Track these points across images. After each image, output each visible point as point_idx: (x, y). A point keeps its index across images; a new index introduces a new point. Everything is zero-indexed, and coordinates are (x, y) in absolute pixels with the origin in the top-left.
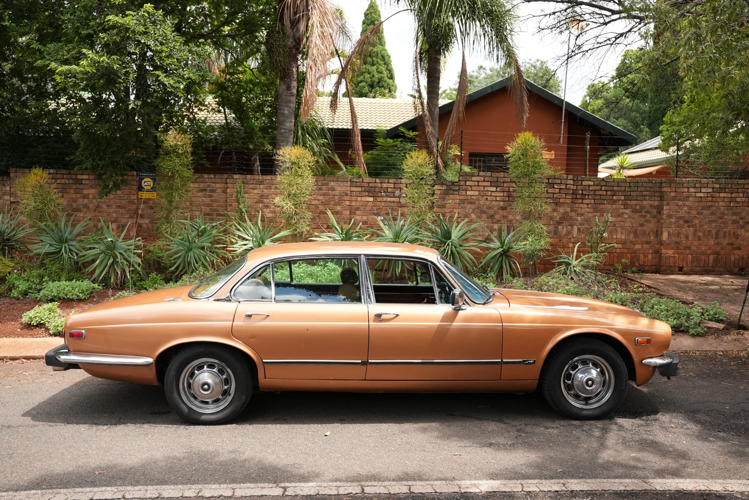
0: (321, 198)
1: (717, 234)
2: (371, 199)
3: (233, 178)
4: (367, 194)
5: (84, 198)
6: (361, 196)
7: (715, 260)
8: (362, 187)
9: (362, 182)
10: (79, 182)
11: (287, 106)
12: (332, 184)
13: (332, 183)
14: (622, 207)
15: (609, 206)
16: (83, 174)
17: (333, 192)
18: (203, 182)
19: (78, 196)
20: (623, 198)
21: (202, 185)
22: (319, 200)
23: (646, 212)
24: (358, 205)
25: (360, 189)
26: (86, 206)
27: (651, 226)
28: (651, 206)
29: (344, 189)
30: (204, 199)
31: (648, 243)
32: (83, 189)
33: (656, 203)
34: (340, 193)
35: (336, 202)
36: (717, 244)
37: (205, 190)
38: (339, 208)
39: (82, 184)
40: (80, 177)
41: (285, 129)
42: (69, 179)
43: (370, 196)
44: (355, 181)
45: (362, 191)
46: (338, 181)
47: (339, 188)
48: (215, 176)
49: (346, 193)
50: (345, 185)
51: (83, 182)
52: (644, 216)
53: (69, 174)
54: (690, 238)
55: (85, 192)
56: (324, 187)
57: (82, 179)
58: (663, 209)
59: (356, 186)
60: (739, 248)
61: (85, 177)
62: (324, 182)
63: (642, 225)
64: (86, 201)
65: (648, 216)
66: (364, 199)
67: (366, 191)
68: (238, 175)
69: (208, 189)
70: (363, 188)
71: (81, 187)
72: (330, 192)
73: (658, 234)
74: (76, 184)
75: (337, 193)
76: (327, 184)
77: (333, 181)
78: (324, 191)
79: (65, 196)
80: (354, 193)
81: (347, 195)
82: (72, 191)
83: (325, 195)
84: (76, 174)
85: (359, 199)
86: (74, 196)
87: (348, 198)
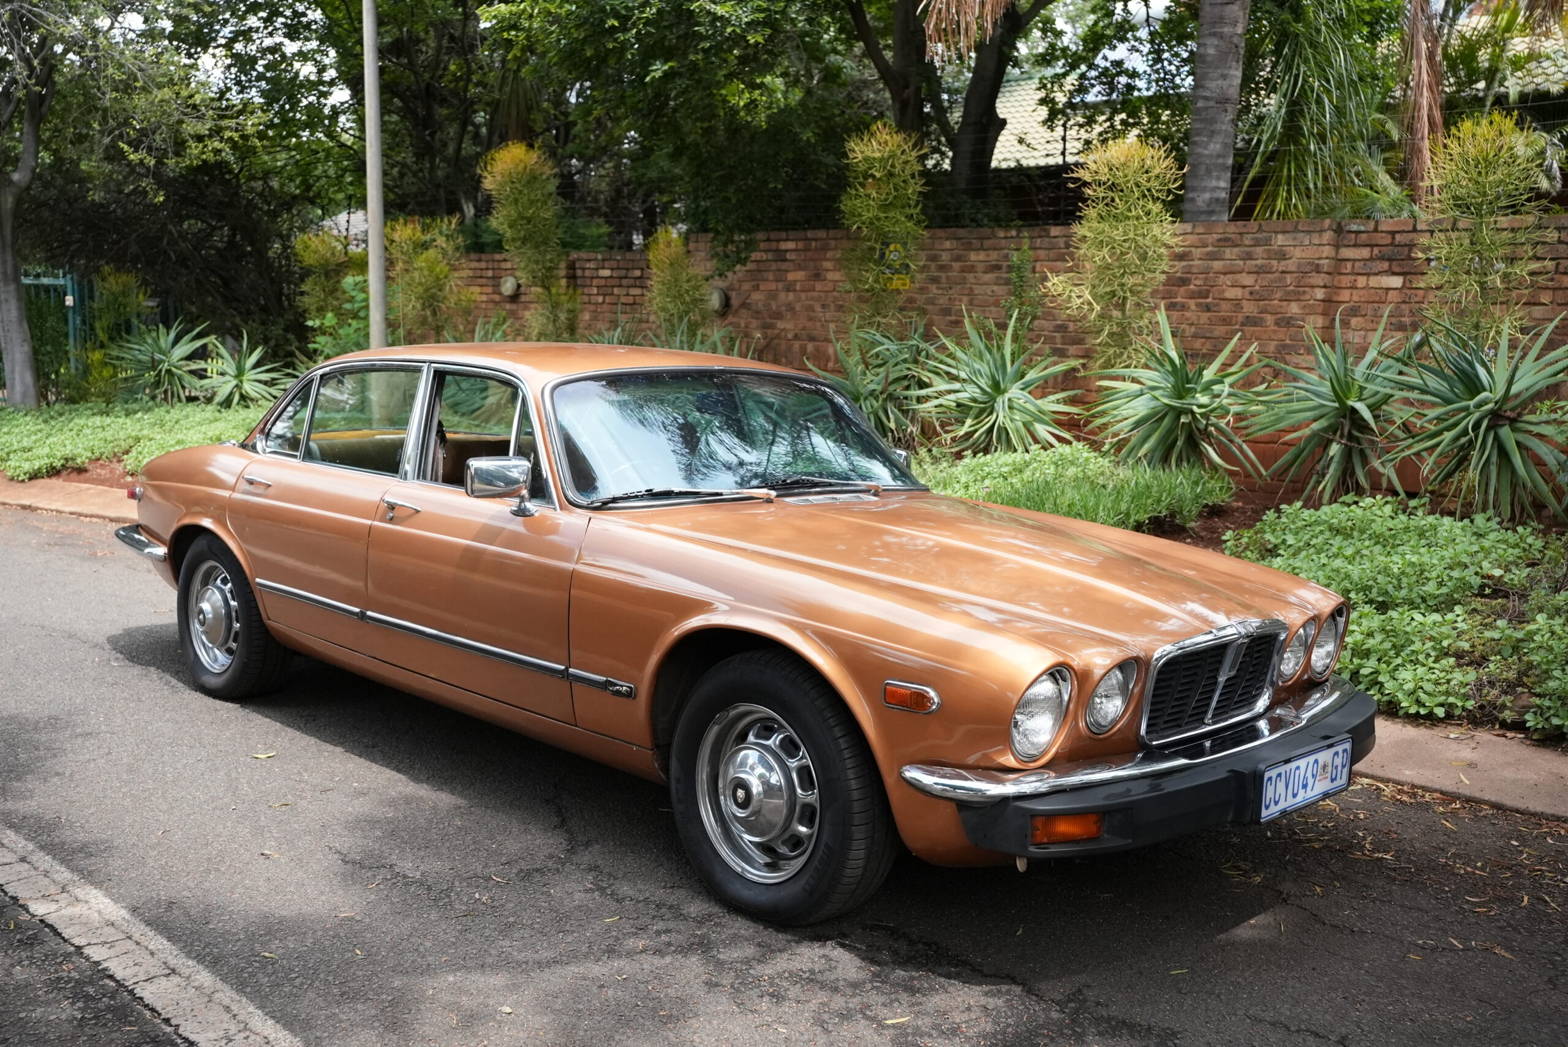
0: (1247, 280)
2: (1397, 282)
3: (1048, 236)
4: (1385, 265)
5: (788, 290)
6: (1368, 275)
8: (1372, 246)
9: (1376, 230)
10: (781, 256)
12: (1280, 240)
13: (1280, 236)
16: (787, 240)
17: (1283, 263)
18: (995, 249)
19: (780, 285)
21: (994, 255)
22: (1244, 287)
24: (1355, 298)
25: (1365, 253)
26: (790, 308)
29: (1310, 253)
30: (995, 288)
32: (787, 271)
34: (1300, 265)
35: (1288, 293)
37: (998, 268)
38: (1294, 308)
39: (785, 260)
40: (784, 246)
42: (766, 251)
43: (1394, 274)
44: (1354, 228)
45: (1371, 259)
46: (1296, 230)
47: (1298, 253)
48: (1019, 232)
49: (1318, 265)
50: (1316, 241)
51: (788, 256)
53: (768, 240)
55: (791, 276)
56: (1259, 250)
57: (786, 251)
59: (1355, 245)
61: (791, 245)
62: (1258, 235)
64: (791, 296)
66: (1374, 281)
67: (1382, 258)
68: (1059, 228)
69: (1005, 264)
70: (1376, 250)
71: (784, 266)
72: (1275, 263)
74: (776, 261)
75: (1291, 265)
76: (1267, 242)
77: (1284, 232)
78: (1259, 262)
79: (762, 288)
80: (1349, 265)
81: (1318, 269)
82: (771, 276)
83: (1259, 271)
84: (778, 241)
85: (1361, 281)
86: (773, 286)
87: (1319, 279)
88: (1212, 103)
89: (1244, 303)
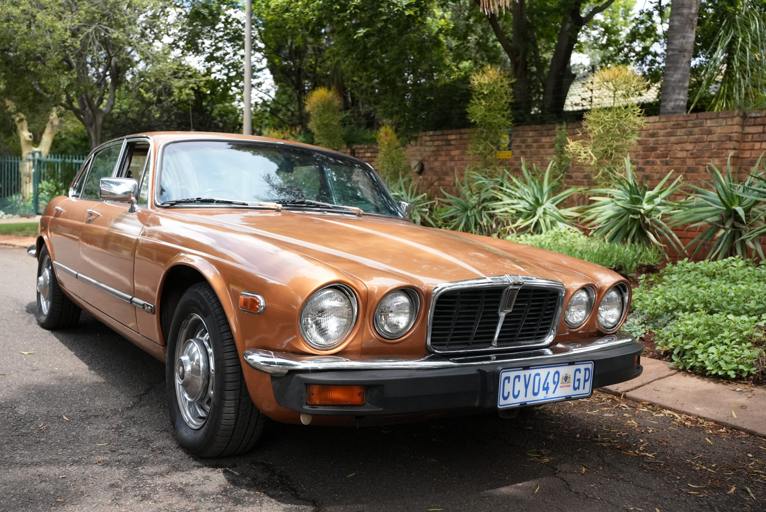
0: (690, 147)
5: (451, 160)
6: (761, 142)
10: (448, 143)
12: (709, 123)
13: (709, 121)
16: (451, 134)
17: (710, 136)
19: (448, 158)
22: (687, 151)
29: (726, 130)
32: (451, 150)
34: (720, 137)
35: (713, 153)
39: (450, 145)
40: (450, 137)
42: (442, 140)
44: (753, 115)
46: (718, 117)
47: (719, 130)
49: (730, 137)
50: (730, 123)
51: (452, 142)
53: (443, 135)
55: (453, 153)
56: (696, 130)
57: (451, 140)
59: (754, 125)
61: (453, 137)
62: (696, 121)
64: (453, 163)
71: (450, 148)
72: (705, 136)
74: (446, 145)
75: (714, 137)
76: (701, 125)
77: (711, 119)
78: (696, 136)
79: (439, 159)
80: (750, 137)
81: (730, 139)
82: (443, 153)
83: (696, 142)
84: (447, 135)
85: (757, 146)
86: (444, 158)
87: (731, 145)
88: (676, 52)
89: (688, 160)
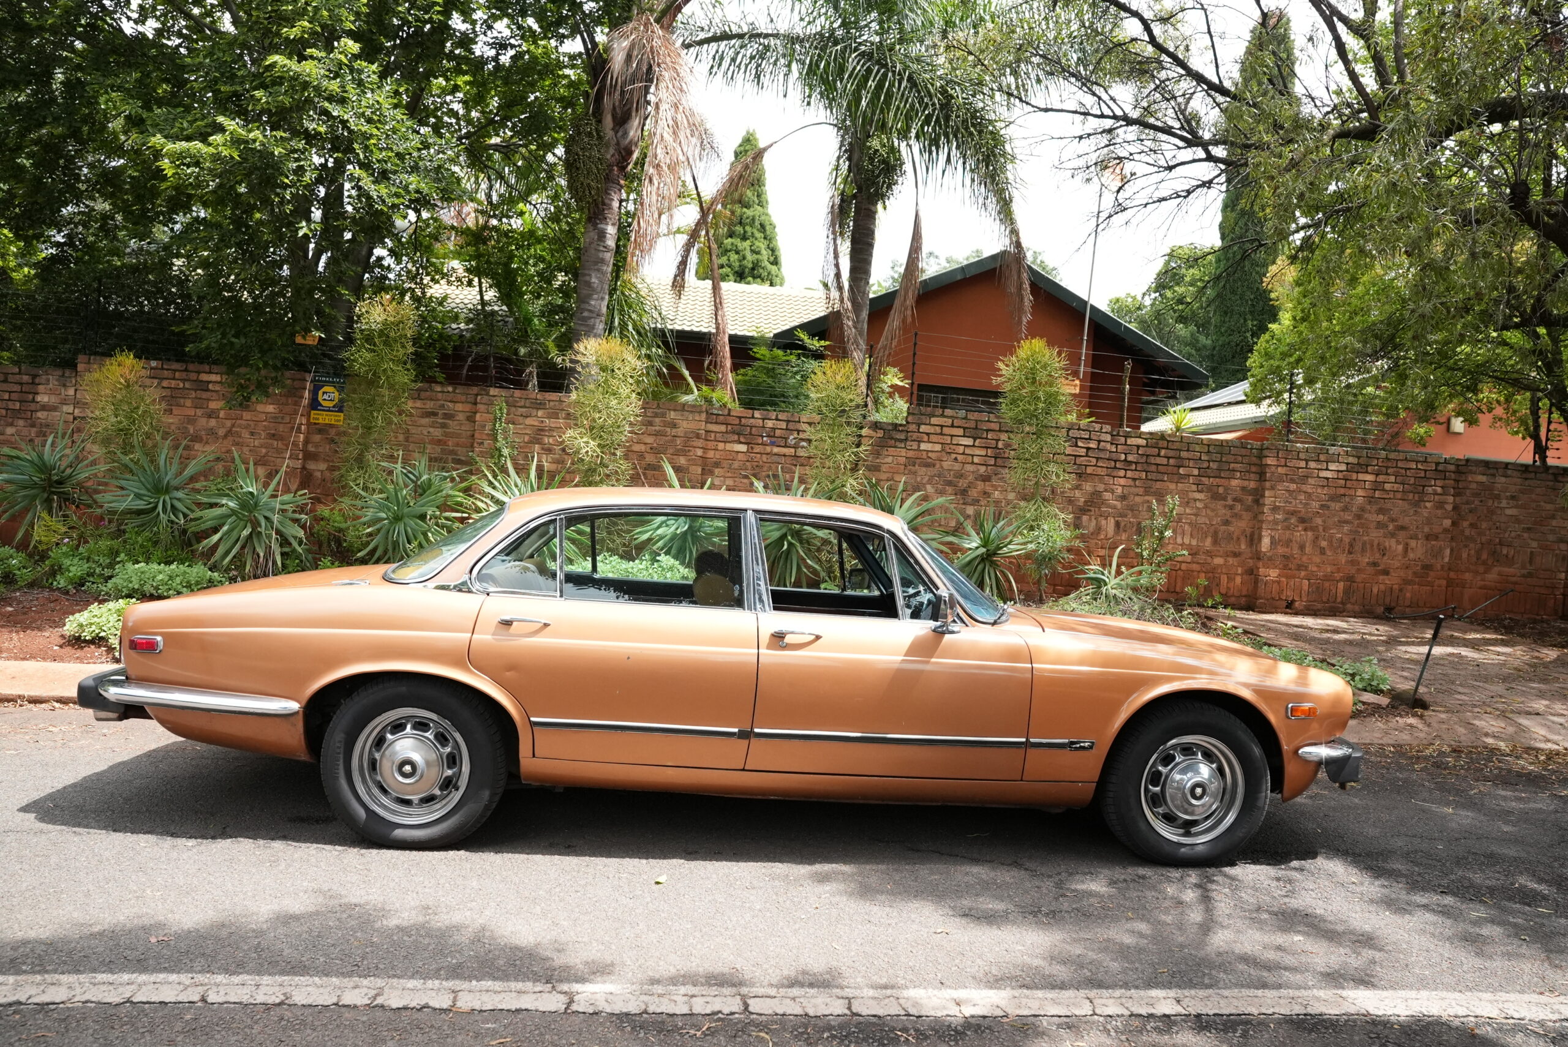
0: (649, 440)
1: (1351, 545)
2: (743, 448)
3: (488, 394)
4: (736, 437)
5: (210, 417)
6: (725, 442)
7: (1347, 591)
8: (727, 424)
9: (729, 415)
10: (203, 386)
11: (598, 270)
12: (672, 415)
13: (672, 413)
14: (1194, 487)
15: (1172, 486)
16: (210, 372)
17: (674, 430)
18: (431, 400)
19: (199, 412)
20: (1196, 472)
21: (430, 405)
22: (646, 444)
23: (1235, 500)
24: (718, 456)
25: (723, 428)
26: (212, 432)
27: (1242, 525)
28: (1243, 489)
29: (692, 426)
30: (431, 430)
31: (1236, 555)
32: (208, 400)
33: (1252, 485)
34: (686, 433)
35: (678, 450)
36: (1353, 563)
37: (435, 414)
38: (682, 461)
39: (208, 390)
40: (204, 377)
41: (590, 311)
42: (183, 380)
43: (741, 443)
44: (716, 412)
45: (726, 432)
47: (684, 424)
48: (455, 389)
49: (698, 434)
50: (697, 418)
51: (211, 386)
52: (1231, 507)
53: (186, 370)
54: (1308, 550)
55: (213, 405)
56: (657, 420)
57: (209, 382)
58: (1263, 496)
59: (716, 423)
60: (1386, 572)
61: (214, 377)
62: (657, 411)
63: (1226, 523)
64: (213, 423)
65: (1238, 506)
66: (729, 446)
67: (733, 432)
68: (497, 390)
69: (441, 412)
70: (729, 427)
71: (205, 395)
72: (668, 430)
73: (1254, 539)
74: (196, 390)
75: (680, 432)
76: (663, 415)
77: (675, 410)
78: (657, 428)
79: (175, 412)
80: (713, 435)
81: (698, 436)
82: (188, 403)
83: (657, 434)
84: (199, 372)
85: (721, 446)
86: (191, 412)
87: (700, 443)
89: (647, 455)
